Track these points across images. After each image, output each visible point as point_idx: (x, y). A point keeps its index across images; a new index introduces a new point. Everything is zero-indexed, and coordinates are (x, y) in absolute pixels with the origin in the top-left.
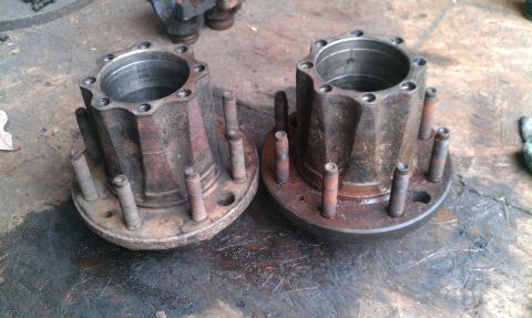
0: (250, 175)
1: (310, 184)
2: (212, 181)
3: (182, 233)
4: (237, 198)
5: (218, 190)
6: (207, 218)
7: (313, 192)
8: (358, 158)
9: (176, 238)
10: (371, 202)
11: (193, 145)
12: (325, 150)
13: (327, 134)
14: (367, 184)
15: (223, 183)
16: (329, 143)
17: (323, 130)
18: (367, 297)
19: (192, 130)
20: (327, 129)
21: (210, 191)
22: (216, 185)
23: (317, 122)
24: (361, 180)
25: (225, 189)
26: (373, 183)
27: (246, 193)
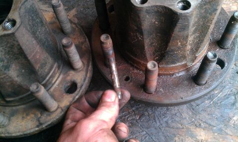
0: (86, 63)
1: (132, 66)
2: (58, 75)
3: (41, 124)
4: (79, 85)
5: (64, 80)
6: (58, 108)
7: (136, 71)
8: (173, 51)
9: (37, 129)
10: (181, 74)
11: (32, 61)
12: (144, 47)
13: (145, 37)
14: (178, 64)
15: (66, 74)
16: (147, 42)
17: (142, 33)
18: (181, 135)
19: (27, 52)
20: (145, 33)
21: (57, 82)
22: (61, 76)
23: (136, 28)
24: (174, 62)
25: (69, 78)
26: (183, 63)
27: (85, 79)
